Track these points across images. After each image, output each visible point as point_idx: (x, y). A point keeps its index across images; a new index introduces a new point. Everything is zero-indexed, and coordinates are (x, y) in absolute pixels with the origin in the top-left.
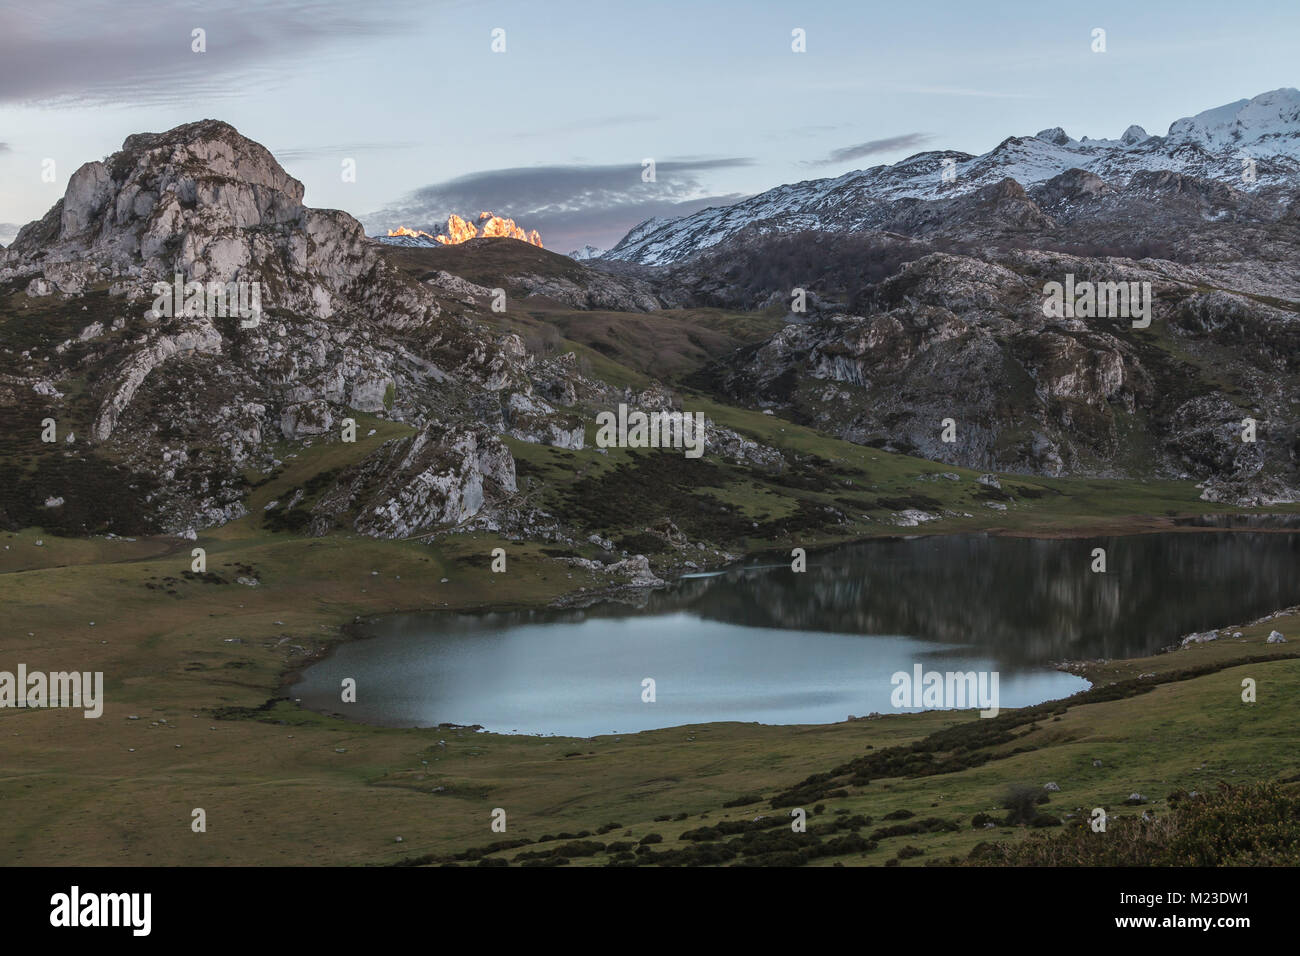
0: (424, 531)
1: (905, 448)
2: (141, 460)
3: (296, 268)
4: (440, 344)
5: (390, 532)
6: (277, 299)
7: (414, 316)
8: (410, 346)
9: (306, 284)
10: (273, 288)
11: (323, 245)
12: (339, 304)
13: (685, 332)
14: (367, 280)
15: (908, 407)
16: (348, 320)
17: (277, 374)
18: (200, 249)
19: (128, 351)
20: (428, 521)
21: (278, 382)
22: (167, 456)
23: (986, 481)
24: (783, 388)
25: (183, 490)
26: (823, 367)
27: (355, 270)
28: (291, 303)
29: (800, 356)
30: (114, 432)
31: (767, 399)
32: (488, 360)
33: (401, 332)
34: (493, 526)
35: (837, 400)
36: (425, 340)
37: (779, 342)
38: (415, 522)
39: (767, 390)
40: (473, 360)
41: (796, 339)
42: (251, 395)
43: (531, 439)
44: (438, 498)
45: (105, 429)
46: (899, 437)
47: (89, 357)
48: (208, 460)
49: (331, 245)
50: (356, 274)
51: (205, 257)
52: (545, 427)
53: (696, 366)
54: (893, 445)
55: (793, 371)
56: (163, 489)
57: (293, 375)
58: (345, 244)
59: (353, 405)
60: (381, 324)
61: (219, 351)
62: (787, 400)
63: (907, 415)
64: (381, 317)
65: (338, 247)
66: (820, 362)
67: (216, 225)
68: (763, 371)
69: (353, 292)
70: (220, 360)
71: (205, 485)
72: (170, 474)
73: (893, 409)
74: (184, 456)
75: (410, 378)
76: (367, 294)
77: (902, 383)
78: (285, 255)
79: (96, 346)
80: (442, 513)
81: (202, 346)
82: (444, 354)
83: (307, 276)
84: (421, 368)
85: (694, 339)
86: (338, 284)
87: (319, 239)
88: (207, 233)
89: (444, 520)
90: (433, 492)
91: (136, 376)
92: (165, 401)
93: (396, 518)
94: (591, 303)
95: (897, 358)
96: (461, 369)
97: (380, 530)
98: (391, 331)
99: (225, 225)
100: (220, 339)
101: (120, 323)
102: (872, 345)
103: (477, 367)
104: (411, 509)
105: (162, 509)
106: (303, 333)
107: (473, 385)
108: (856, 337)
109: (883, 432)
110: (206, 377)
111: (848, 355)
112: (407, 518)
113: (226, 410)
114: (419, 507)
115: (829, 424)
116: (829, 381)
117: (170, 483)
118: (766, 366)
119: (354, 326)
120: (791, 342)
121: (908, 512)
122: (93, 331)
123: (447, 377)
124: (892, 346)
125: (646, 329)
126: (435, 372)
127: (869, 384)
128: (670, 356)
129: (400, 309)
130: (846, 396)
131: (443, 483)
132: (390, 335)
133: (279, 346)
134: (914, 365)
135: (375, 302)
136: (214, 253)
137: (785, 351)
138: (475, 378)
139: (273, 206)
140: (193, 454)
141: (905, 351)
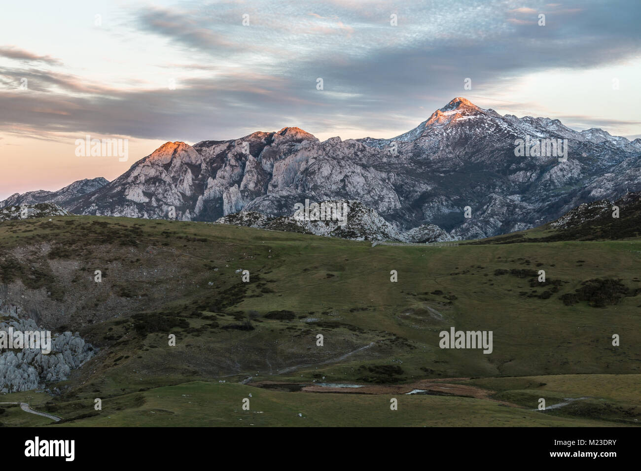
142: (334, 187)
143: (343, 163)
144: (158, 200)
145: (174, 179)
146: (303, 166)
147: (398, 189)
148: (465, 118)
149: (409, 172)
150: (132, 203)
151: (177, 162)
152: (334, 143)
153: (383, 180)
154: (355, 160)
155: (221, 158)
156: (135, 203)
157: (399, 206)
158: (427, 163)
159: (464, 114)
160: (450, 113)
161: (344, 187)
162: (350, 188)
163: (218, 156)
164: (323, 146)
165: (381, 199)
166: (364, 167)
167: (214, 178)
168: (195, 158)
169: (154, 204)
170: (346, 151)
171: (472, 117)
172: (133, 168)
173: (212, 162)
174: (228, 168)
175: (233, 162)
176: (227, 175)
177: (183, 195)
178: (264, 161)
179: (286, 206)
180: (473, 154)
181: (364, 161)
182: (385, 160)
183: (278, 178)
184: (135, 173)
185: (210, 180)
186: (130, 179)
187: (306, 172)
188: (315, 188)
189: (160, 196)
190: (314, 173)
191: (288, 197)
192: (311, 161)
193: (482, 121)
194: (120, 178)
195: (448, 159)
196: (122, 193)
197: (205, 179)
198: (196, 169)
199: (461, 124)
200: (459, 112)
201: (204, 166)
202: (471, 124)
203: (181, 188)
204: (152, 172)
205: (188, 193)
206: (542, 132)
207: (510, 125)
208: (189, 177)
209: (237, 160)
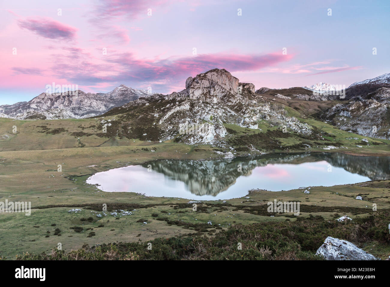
0: (197, 144)
1: (355, 131)
2: (164, 128)
3: (211, 94)
4: (237, 108)
5: (190, 143)
6: (206, 100)
7: (232, 103)
8: (231, 109)
9: (212, 97)
10: (205, 98)
11: (217, 90)
12: (218, 101)
13: (318, 105)
14: (225, 96)
15: (359, 122)
16: (219, 103)
17: (196, 113)
18: (192, 91)
19: (171, 109)
20: (199, 142)
21: (196, 115)
22: (169, 127)
23: (364, 140)
24: (332, 117)
25: (168, 133)
26: (342, 113)
27: (223, 94)
28: (208, 100)
29: (338, 110)
30: (162, 123)
31: (328, 120)
32: (245, 111)
33: (230, 106)
34: (211, 144)
35: (343, 120)
36: (234, 107)
37: (334, 108)
38: (196, 142)
39: (328, 118)
40: (242, 111)
41: (338, 107)
42: (190, 117)
43: (244, 127)
44: (202, 138)
45: (161, 122)
46: (354, 129)
47: (166, 110)
48: (175, 128)
49: (219, 90)
50: (223, 95)
51: (193, 93)
52: (248, 124)
53: (316, 112)
54: (352, 131)
55: (336, 114)
56: (165, 133)
57: (199, 114)
58: (221, 90)
59: (205, 119)
60: (226, 104)
61: (188, 109)
62: (332, 120)
63: (358, 124)
64: (226, 103)
65: (220, 90)
66: (341, 112)
67: (196, 87)
68: (328, 114)
69: (222, 98)
70: (188, 111)
71: (172, 133)
72: (167, 131)
73: (355, 123)
74: (171, 127)
75: (227, 114)
76: (224, 99)
77: (359, 117)
78: (209, 92)
79: (168, 108)
80: (202, 140)
81: (185, 108)
82: (237, 110)
83: (213, 96)
84: (230, 112)
85: (319, 107)
86: (220, 97)
87: (216, 89)
88: (194, 88)
89: (202, 142)
90: (201, 136)
91: (169, 113)
92: (173, 118)
93: (192, 141)
94: (310, 100)
95: (359, 111)
96: (240, 113)
97: (188, 143)
98: (228, 105)
99: (198, 87)
100: (189, 107)
101: (172, 104)
102: (353, 108)
103: (243, 112)
104: (195, 139)
105: (163, 137)
106: (207, 106)
107: (241, 116)
108: (350, 107)
109: (351, 128)
110: (183, 114)
111: (347, 110)
112: (194, 141)
113: (183, 120)
114: (197, 139)
115: (339, 125)
116: (343, 116)
117: (167, 132)
118: (330, 112)
119: (220, 105)
120: (337, 107)
121: (329, 146)
122: (168, 106)
123: (236, 114)
124: (358, 109)
125: (309, 105)
126: (233, 113)
127: (351, 117)
128: (311, 110)
129: (230, 101)
130: (345, 119)
131: (203, 135)
132: (227, 106)
133: (200, 108)
134: (363, 113)
135: (226, 100)
136: (195, 92)
137: (335, 109)
138: (242, 114)
139: (212, 83)
140: (173, 127)
141: (362, 110)
142: (88, 105)
143: (91, 99)
144: (40, 107)
145: (45, 102)
146: (80, 100)
147: (105, 106)
148: (123, 89)
149: (108, 102)
150: (32, 108)
151: (46, 98)
152: (89, 94)
153: (102, 103)
154: (94, 98)
155: (59, 97)
156: (33, 108)
157: (105, 109)
158: (113, 99)
159: (123, 88)
160: (120, 88)
161: (91, 105)
162: (92, 105)
163: (58, 97)
164: (86, 95)
165: (101, 108)
166: (96, 100)
167: (56, 102)
168: (51, 97)
169: (39, 108)
170: (92, 96)
171: (125, 89)
172: (33, 99)
173: (56, 98)
174: (60, 100)
175: (62, 98)
176: (60, 101)
177: (48, 106)
178: (70, 98)
179: (74, 109)
180: (125, 98)
181: (97, 99)
182: (102, 99)
183: (74, 102)
184: (34, 100)
185: (55, 103)
186: (32, 102)
187: (81, 101)
188: (83, 105)
189: (41, 107)
190: (83, 101)
191: (75, 107)
192: (82, 98)
193: (127, 90)
194: (29, 102)
195: (119, 99)
196: (29, 106)
197: (54, 102)
198: (51, 100)
199: (122, 91)
200: (122, 88)
201: (54, 99)
202: (125, 91)
203: (47, 104)
204: (38, 100)
205: (49, 106)
206: (142, 93)
207: (134, 91)
208: (49, 102)
209: (63, 98)
